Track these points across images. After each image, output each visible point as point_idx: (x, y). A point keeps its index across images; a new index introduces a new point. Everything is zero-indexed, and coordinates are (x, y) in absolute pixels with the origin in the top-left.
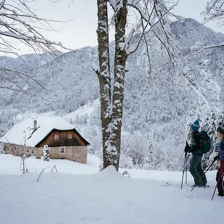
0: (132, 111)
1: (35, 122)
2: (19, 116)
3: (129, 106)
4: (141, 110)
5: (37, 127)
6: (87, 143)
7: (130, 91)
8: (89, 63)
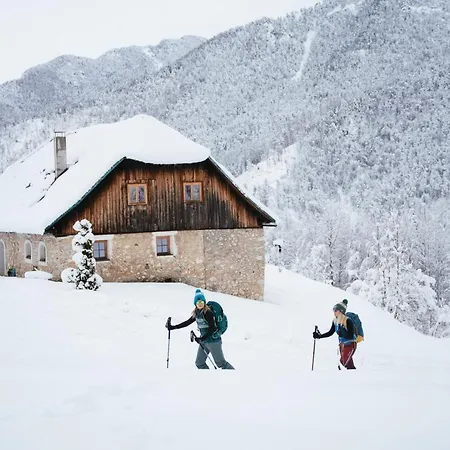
0: (380, 171)
3: (372, 157)
4: (403, 167)
7: (373, 120)
8: (268, 59)
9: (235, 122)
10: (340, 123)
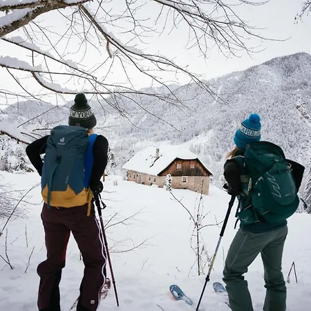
1: (158, 150)
2: (139, 144)
5: (160, 155)
6: (209, 174)
8: (203, 95)
9: (189, 119)
10: (230, 122)
